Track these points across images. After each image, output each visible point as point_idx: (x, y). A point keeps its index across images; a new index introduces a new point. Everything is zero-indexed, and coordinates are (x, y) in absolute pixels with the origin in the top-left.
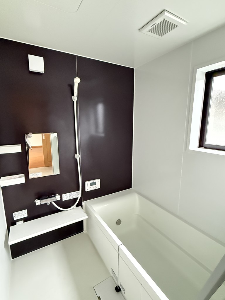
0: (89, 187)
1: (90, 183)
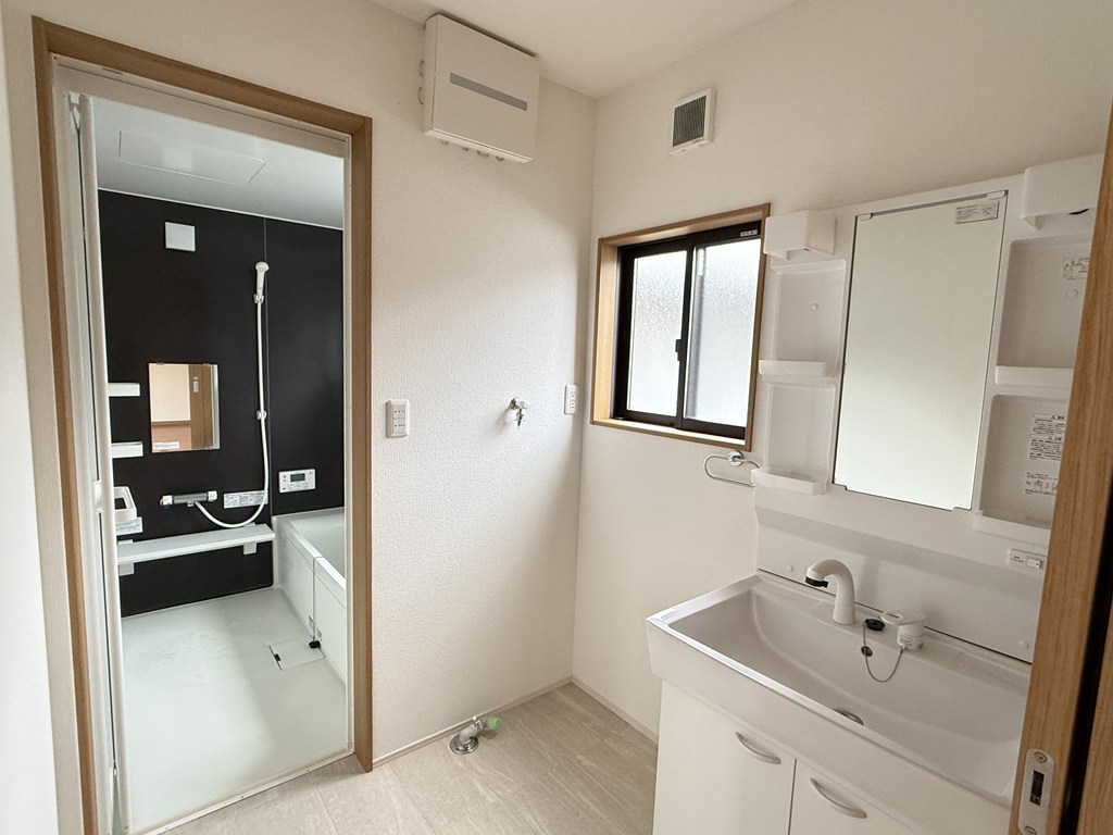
0: (286, 483)
1: (292, 476)
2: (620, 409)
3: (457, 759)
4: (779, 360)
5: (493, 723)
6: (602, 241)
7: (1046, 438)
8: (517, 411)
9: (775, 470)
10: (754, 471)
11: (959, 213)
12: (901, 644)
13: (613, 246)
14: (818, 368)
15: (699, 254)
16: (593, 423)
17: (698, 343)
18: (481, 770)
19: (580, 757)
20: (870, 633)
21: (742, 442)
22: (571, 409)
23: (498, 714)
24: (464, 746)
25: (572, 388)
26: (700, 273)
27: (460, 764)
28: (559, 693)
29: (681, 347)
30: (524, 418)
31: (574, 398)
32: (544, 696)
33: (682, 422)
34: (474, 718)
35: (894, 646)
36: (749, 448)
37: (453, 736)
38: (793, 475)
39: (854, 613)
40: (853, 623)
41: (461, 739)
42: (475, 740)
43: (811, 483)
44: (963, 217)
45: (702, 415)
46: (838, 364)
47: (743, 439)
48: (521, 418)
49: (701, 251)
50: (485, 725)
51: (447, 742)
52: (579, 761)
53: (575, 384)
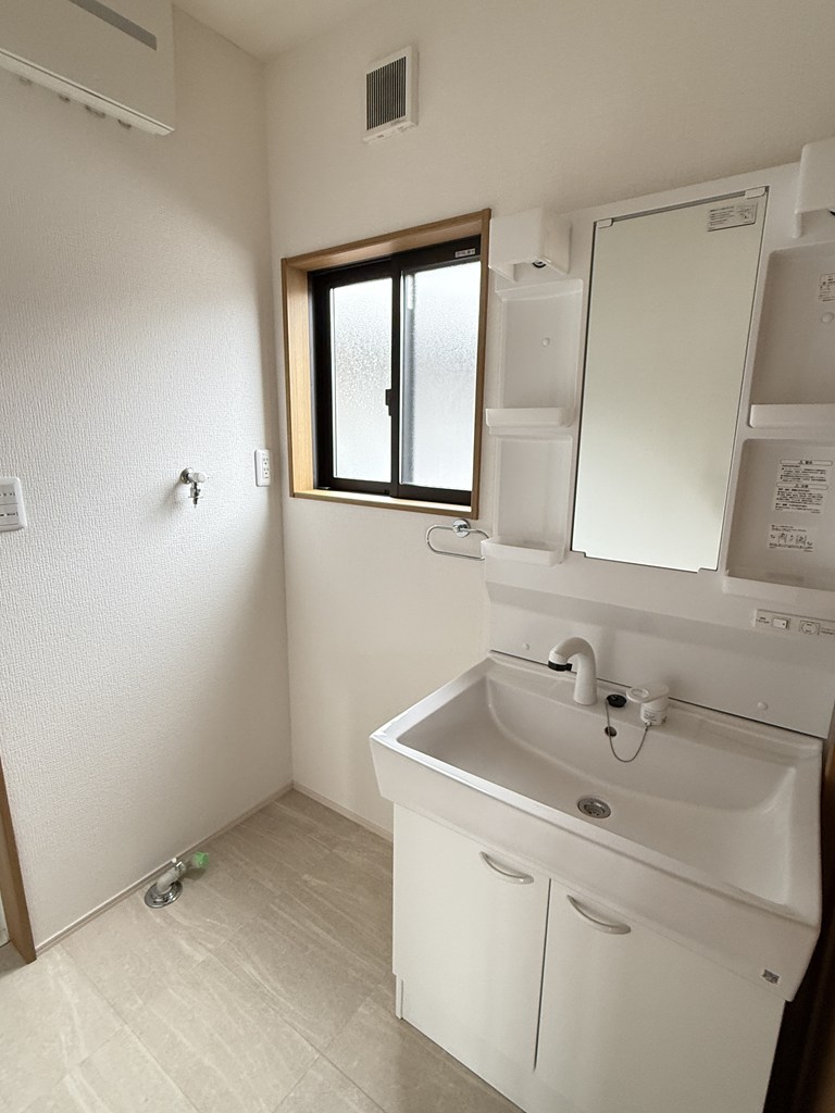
2: (325, 477)
3: (154, 915)
4: (506, 407)
5: (198, 861)
6: (286, 262)
7: (791, 486)
8: (190, 485)
9: (507, 540)
10: (484, 542)
11: (713, 217)
12: (646, 721)
13: (300, 270)
14: (552, 416)
15: (407, 282)
16: (293, 495)
17: (412, 393)
18: (186, 923)
19: (306, 877)
20: (614, 711)
21: (468, 509)
22: (264, 480)
23: (205, 846)
24: (163, 897)
25: (263, 454)
26: (409, 306)
27: (158, 920)
28: (278, 804)
29: (392, 398)
30: (201, 494)
31: (267, 466)
32: (260, 811)
33: (398, 488)
34: (174, 860)
35: (638, 722)
36: (476, 515)
37: (148, 887)
38: (526, 544)
39: (595, 691)
40: (593, 703)
41: (159, 888)
42: (176, 886)
43: (548, 554)
44: (717, 222)
45: (419, 480)
46: (576, 411)
47: (469, 505)
48: (196, 494)
49: (409, 279)
50: (189, 865)
51: (140, 896)
52: (306, 882)
53: (267, 448)
